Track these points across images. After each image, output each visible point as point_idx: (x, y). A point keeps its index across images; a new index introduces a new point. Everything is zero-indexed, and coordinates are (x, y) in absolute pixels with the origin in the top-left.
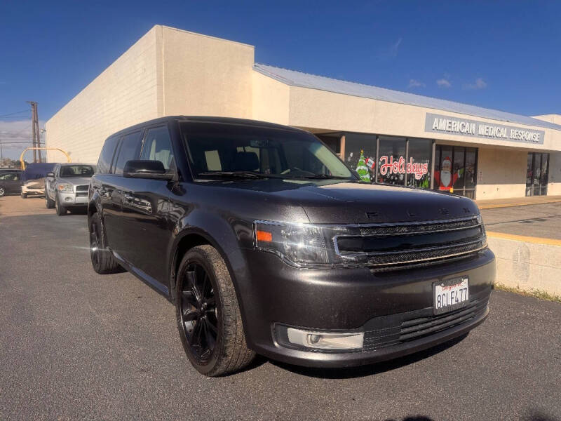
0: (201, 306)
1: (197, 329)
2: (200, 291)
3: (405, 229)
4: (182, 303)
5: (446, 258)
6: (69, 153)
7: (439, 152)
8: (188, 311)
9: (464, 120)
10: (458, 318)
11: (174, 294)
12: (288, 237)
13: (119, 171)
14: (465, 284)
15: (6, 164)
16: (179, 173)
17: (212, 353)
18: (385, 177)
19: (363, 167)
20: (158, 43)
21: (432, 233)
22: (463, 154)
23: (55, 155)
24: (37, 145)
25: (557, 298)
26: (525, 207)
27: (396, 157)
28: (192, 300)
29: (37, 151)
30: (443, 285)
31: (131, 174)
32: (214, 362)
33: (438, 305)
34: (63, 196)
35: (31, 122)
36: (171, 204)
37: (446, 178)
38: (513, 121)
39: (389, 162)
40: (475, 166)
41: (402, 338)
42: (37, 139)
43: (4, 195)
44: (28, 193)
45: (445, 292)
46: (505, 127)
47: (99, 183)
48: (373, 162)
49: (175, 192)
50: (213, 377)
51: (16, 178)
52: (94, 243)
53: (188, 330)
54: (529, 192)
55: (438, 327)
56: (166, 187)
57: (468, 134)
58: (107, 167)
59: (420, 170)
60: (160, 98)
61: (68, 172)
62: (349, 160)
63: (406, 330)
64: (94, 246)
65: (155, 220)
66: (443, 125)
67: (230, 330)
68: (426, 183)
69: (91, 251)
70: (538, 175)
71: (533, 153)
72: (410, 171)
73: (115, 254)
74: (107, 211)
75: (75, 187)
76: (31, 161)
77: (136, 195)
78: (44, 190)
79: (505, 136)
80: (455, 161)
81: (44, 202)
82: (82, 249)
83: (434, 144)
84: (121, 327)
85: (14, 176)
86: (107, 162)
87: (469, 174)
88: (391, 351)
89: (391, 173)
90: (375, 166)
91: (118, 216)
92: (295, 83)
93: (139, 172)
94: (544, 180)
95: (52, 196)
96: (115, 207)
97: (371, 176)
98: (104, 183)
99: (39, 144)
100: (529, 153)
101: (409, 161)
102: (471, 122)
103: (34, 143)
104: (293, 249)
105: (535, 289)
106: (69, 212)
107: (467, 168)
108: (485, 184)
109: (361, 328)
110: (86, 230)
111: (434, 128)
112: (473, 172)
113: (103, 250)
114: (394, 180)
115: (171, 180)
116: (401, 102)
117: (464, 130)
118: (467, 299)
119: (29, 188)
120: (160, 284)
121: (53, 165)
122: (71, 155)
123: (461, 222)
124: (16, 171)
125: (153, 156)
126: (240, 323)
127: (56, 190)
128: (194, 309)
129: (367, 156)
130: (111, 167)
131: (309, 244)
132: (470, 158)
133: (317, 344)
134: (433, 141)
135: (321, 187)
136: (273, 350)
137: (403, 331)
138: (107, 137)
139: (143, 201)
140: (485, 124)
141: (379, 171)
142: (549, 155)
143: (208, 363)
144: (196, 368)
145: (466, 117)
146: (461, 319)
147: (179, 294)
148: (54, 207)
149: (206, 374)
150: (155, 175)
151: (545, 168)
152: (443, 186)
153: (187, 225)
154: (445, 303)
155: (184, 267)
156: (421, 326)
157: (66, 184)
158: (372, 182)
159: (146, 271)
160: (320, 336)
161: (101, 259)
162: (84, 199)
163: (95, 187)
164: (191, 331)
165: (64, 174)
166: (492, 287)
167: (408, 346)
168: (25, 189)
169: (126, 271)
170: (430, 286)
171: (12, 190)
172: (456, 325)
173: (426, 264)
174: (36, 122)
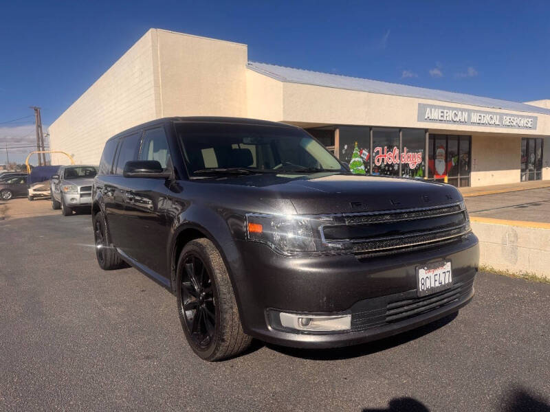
0: (200, 296)
1: (196, 316)
2: (198, 281)
3: (388, 217)
4: (182, 293)
5: (429, 243)
6: (73, 156)
7: (432, 141)
8: (188, 301)
9: (456, 109)
10: (443, 299)
11: (175, 285)
12: (277, 227)
13: (120, 171)
14: (448, 266)
15: (12, 169)
16: (176, 171)
17: (211, 339)
18: (379, 167)
19: (357, 159)
20: (154, 47)
21: (415, 220)
22: (456, 142)
23: (59, 159)
24: (41, 149)
25: (545, 279)
26: (519, 193)
27: (390, 148)
28: (192, 291)
29: (42, 155)
30: (426, 268)
31: (130, 174)
32: (213, 347)
33: (421, 287)
34: (69, 197)
35: (35, 127)
36: (170, 202)
37: (441, 167)
38: (506, 108)
39: (383, 153)
40: (469, 153)
41: (388, 319)
42: (41, 143)
43: (11, 198)
44: (35, 196)
45: (428, 275)
46: (497, 114)
47: (102, 183)
48: (367, 154)
49: (173, 189)
50: (213, 361)
51: (22, 182)
52: (99, 241)
53: (189, 318)
54: (524, 178)
55: (423, 308)
56: (164, 186)
57: (460, 122)
58: (109, 167)
59: (413, 159)
60: (157, 99)
61: (72, 174)
62: (344, 152)
63: (392, 312)
64: (99, 244)
65: (155, 217)
66: (436, 114)
67: (227, 316)
68: (420, 172)
69: (97, 249)
70: (533, 160)
71: (527, 139)
72: (404, 161)
73: (119, 250)
74: (110, 210)
75: (79, 188)
76: (36, 164)
77: (137, 194)
78: (50, 192)
79: (497, 123)
80: (449, 150)
81: (50, 203)
82: (87, 247)
83: (427, 134)
84: (126, 319)
85: (21, 179)
86: (108, 162)
87: (464, 162)
88: (378, 332)
89: (385, 163)
90: (369, 157)
91: (121, 215)
92: (288, 79)
93: (138, 172)
94: (539, 165)
95: (58, 197)
96: (118, 206)
97: (366, 167)
98: (106, 183)
99: (43, 147)
100: (523, 139)
101: (403, 151)
102: (463, 110)
103: (39, 147)
104: (283, 239)
105: (524, 272)
106: (74, 212)
107: (461, 156)
108: (479, 171)
109: (349, 310)
110: (91, 229)
111: (426, 117)
112: (467, 160)
113: (108, 247)
114: (389, 170)
115: (168, 178)
116: (394, 93)
117: (457, 119)
118: (451, 281)
119: (35, 190)
120: (162, 277)
121: (57, 168)
122: (74, 158)
123: (444, 208)
124: (22, 175)
125: (152, 156)
126: (235, 310)
127: (61, 192)
128: (194, 299)
129: (361, 147)
130: (113, 167)
131: (298, 234)
132: (464, 145)
133: (307, 327)
134: (426, 130)
135: (311, 180)
136: (267, 333)
137: (388, 313)
138: (107, 139)
139: (145, 199)
140: (477, 111)
141: (374, 163)
142: (542, 140)
143: (208, 348)
144: (197, 354)
145: (459, 106)
146: (445, 300)
147: (179, 285)
148: (60, 208)
149: (206, 359)
150: (153, 174)
151: (539, 152)
152: (438, 174)
153: (185, 220)
154: (428, 285)
155: (183, 260)
156: (406, 308)
157: (70, 186)
158: (368, 173)
159: (149, 266)
160: (311, 319)
161: (106, 255)
162: (88, 200)
163: (98, 188)
164: (191, 319)
165: (68, 176)
166: (477, 269)
167: (395, 326)
168: (31, 192)
169: (130, 267)
170: (414, 270)
171: (19, 193)
172: (442, 306)
173: (409, 249)
174: (39, 126)
